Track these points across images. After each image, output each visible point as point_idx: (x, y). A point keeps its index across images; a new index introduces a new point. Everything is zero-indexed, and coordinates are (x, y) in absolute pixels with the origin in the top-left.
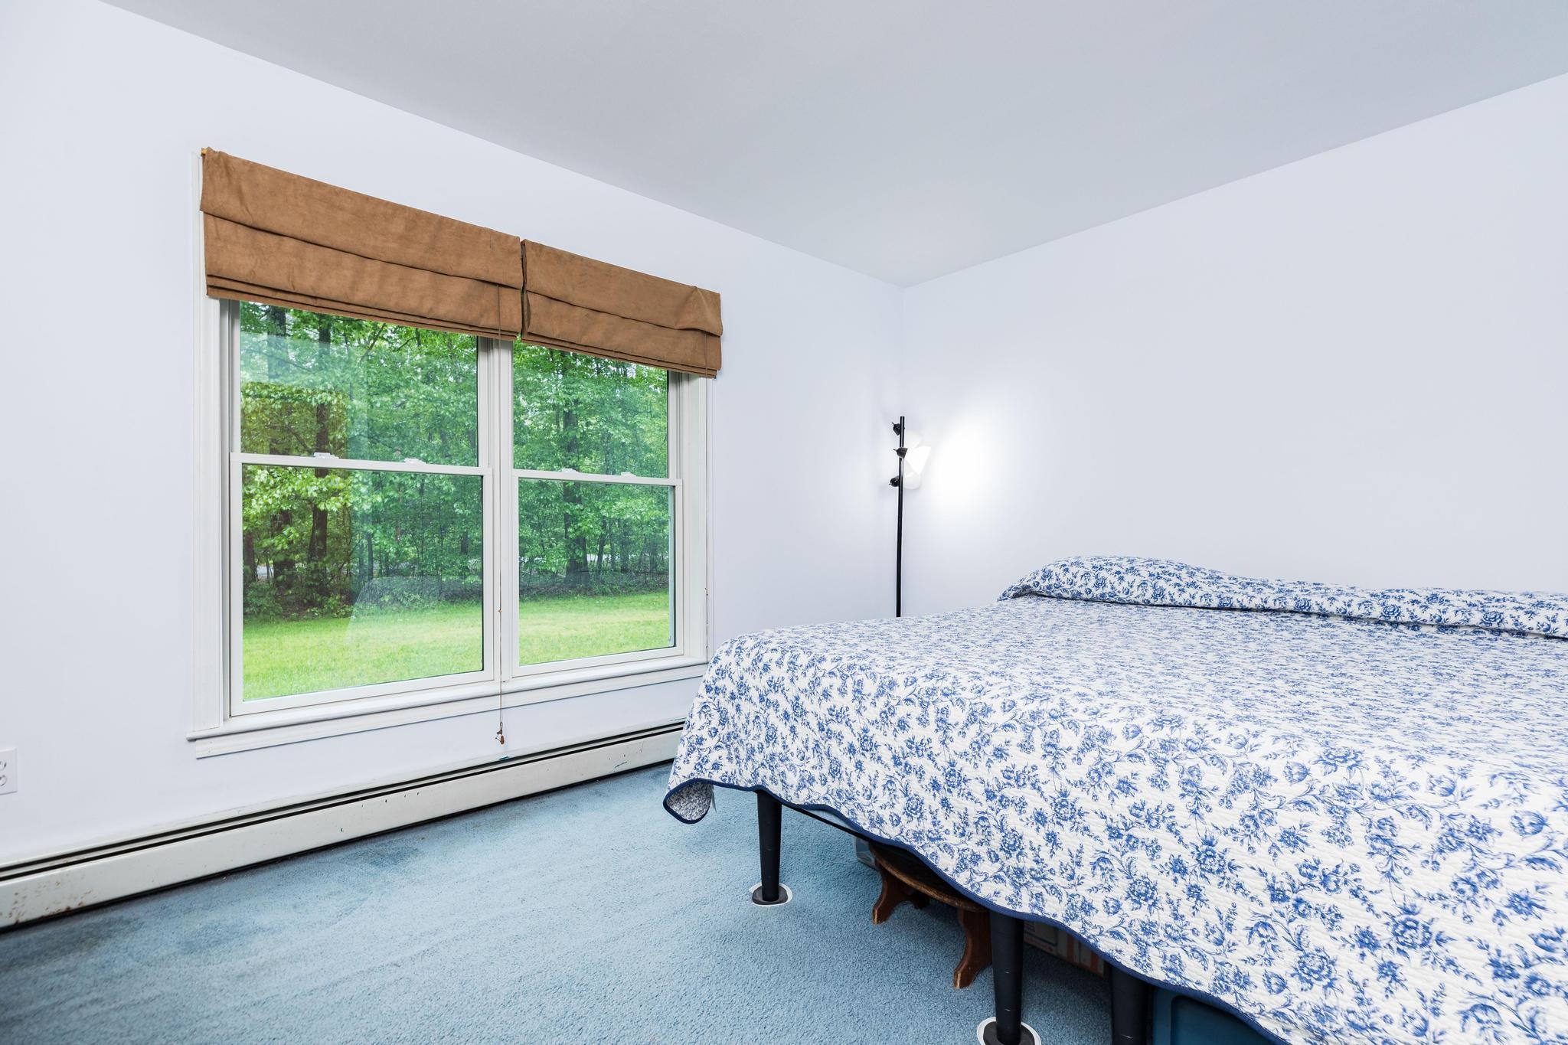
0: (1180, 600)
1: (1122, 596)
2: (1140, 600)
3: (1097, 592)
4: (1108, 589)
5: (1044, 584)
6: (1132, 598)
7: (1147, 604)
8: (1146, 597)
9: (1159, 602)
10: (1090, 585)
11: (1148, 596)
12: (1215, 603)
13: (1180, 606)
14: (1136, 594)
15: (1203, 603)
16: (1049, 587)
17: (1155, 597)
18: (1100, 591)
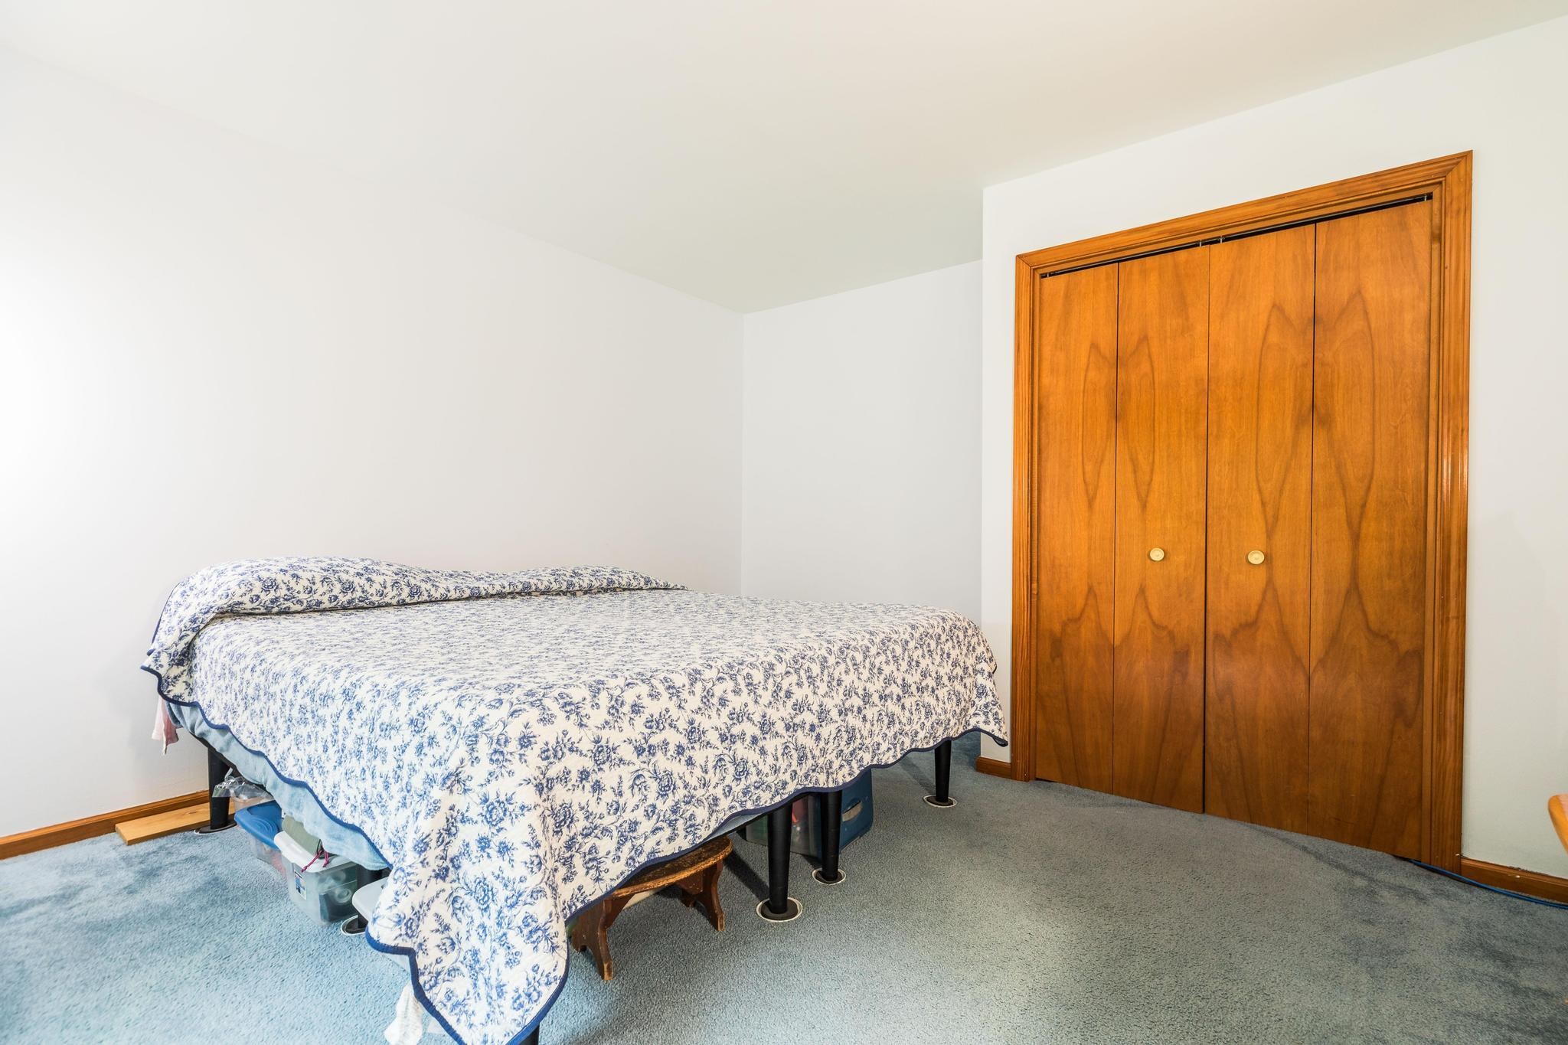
0: (437, 595)
1: (375, 599)
2: (394, 602)
3: (343, 599)
4: (358, 594)
5: (266, 598)
6: (387, 600)
7: (403, 604)
8: (402, 597)
9: (416, 599)
10: (336, 591)
11: (405, 595)
12: (467, 593)
13: (436, 601)
14: (390, 595)
15: (458, 595)
16: (274, 601)
17: (411, 595)
18: (349, 596)
